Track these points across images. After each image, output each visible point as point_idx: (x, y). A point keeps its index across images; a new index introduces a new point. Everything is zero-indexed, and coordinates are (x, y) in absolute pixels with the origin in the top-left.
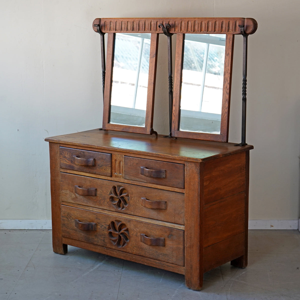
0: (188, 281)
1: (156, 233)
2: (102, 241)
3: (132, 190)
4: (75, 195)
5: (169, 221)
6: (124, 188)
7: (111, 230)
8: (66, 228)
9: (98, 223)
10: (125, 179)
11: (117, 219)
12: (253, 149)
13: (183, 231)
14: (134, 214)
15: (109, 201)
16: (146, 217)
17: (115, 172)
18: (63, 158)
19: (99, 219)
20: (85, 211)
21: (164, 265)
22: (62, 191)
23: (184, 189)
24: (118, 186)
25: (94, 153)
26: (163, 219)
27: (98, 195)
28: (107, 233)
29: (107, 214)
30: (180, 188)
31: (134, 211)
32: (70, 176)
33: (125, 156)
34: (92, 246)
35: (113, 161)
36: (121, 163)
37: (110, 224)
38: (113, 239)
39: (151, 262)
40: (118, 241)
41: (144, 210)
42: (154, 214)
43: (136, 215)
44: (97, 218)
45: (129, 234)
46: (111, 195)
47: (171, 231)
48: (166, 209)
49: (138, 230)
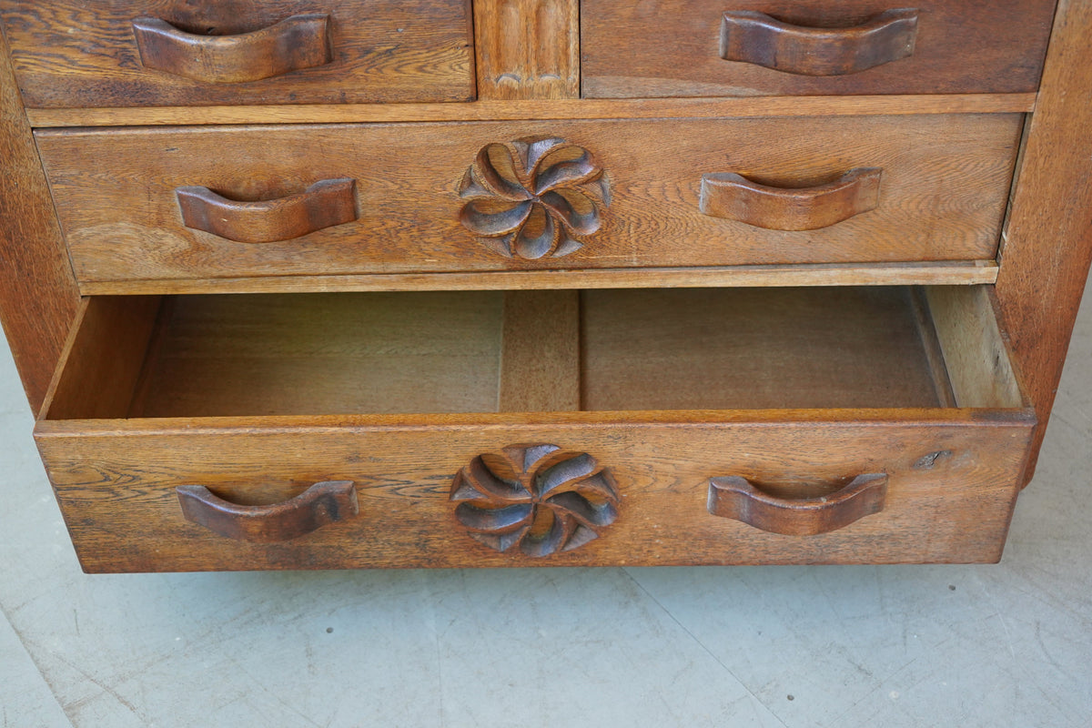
4: (186, 237)
10: (592, 99)
14: (647, 263)
15: (456, 227)
16: (731, 261)
17: (504, 69)
18: (44, 50)
22: (71, 230)
23: (1036, 90)
24: (522, 140)
26: (848, 257)
31: (648, 246)
41: (716, 234)
43: (663, 264)
46: (471, 195)
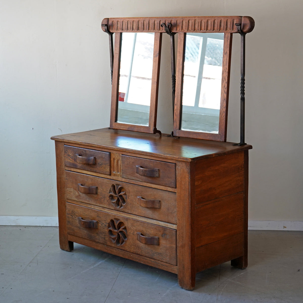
0: (181, 280)
1: (151, 232)
2: (102, 239)
3: (129, 189)
4: (78, 193)
5: (163, 220)
6: (122, 186)
7: (111, 228)
8: (71, 225)
9: (99, 221)
10: (123, 178)
11: (115, 218)
12: (252, 148)
13: (175, 230)
14: (131, 213)
15: (108, 199)
16: (142, 215)
17: (114, 171)
18: (67, 157)
19: (100, 217)
20: (87, 208)
21: (159, 264)
22: (66, 188)
23: (176, 188)
24: (116, 184)
25: (94, 152)
26: (157, 219)
27: (99, 194)
28: (107, 231)
29: (106, 213)
30: (172, 188)
31: (131, 209)
32: (73, 174)
33: (122, 154)
34: (94, 243)
35: (112, 159)
36: (119, 162)
37: (109, 222)
38: (113, 237)
39: (147, 261)
40: (117, 239)
41: (140, 209)
42: (149, 212)
43: (133, 214)
44: (98, 216)
45: (126, 232)
46: (111, 193)
47: (165, 230)
48: (160, 208)
49: (135, 228)
